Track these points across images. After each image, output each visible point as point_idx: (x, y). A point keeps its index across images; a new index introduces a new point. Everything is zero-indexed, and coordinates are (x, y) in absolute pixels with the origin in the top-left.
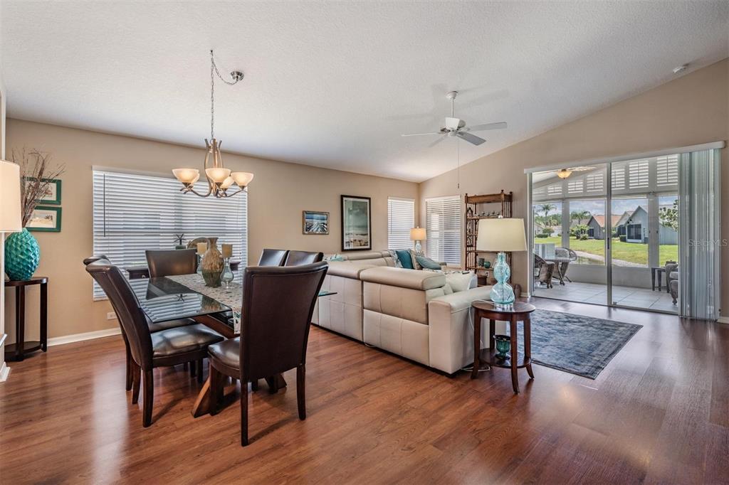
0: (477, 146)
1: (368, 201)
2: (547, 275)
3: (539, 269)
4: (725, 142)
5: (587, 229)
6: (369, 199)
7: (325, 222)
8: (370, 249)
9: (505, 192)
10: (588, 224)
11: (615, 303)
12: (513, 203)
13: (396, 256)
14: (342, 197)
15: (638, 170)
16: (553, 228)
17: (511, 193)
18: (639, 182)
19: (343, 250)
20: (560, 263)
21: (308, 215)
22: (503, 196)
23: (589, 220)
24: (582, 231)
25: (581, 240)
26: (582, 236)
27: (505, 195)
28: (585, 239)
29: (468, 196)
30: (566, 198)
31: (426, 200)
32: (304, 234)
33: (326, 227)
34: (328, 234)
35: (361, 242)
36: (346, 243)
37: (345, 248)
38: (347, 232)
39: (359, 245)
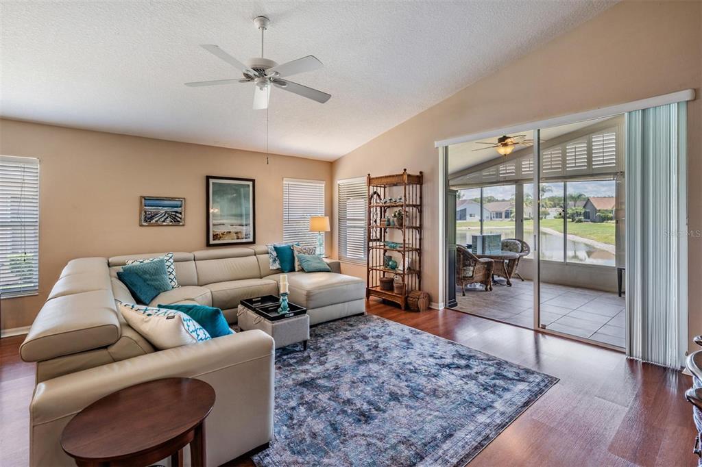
0: (323, 104)
1: (250, 183)
2: (485, 275)
3: (472, 268)
4: (696, 91)
5: (583, 212)
6: (253, 181)
7: (179, 210)
8: (254, 242)
9: (408, 172)
10: (584, 207)
11: (544, 327)
12: (424, 185)
13: (275, 254)
14: (208, 178)
15: (603, 144)
16: (549, 210)
17: (421, 173)
18: (603, 160)
19: (209, 245)
20: (507, 261)
21: (148, 202)
22: (405, 177)
23: (585, 202)
24: (578, 214)
25: (576, 222)
26: (577, 219)
27: (409, 176)
28: (580, 221)
29: (372, 176)
30: (519, 180)
31: (339, 182)
32: (141, 226)
33: (180, 216)
34: (183, 225)
35: (239, 235)
36: (214, 236)
37: (212, 242)
38: (215, 222)
39: (236, 237)
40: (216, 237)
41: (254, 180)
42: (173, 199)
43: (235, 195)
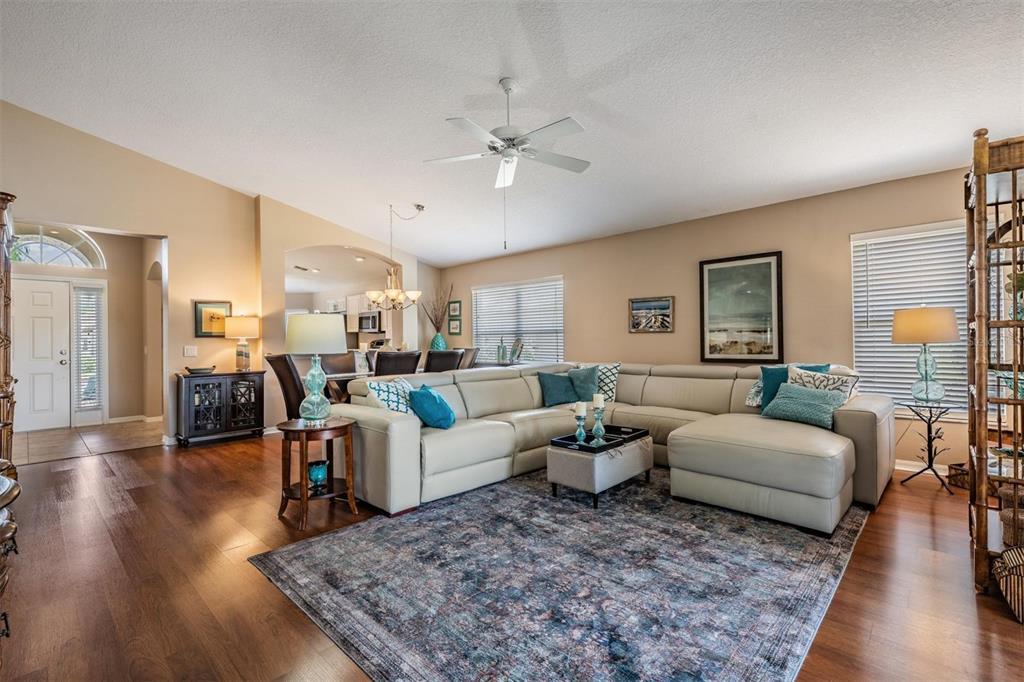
1: (772, 260)
7: (667, 312)
8: (780, 361)
14: (701, 264)
19: (704, 360)
21: (637, 305)
32: (630, 332)
33: (668, 319)
34: (672, 332)
35: (752, 347)
36: (711, 347)
37: (708, 355)
38: (714, 327)
39: (746, 351)
40: (713, 349)
41: (780, 252)
42: (659, 299)
43: (744, 283)
